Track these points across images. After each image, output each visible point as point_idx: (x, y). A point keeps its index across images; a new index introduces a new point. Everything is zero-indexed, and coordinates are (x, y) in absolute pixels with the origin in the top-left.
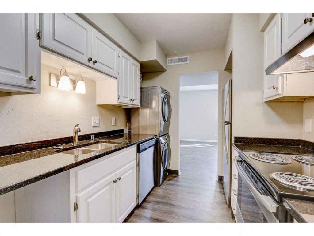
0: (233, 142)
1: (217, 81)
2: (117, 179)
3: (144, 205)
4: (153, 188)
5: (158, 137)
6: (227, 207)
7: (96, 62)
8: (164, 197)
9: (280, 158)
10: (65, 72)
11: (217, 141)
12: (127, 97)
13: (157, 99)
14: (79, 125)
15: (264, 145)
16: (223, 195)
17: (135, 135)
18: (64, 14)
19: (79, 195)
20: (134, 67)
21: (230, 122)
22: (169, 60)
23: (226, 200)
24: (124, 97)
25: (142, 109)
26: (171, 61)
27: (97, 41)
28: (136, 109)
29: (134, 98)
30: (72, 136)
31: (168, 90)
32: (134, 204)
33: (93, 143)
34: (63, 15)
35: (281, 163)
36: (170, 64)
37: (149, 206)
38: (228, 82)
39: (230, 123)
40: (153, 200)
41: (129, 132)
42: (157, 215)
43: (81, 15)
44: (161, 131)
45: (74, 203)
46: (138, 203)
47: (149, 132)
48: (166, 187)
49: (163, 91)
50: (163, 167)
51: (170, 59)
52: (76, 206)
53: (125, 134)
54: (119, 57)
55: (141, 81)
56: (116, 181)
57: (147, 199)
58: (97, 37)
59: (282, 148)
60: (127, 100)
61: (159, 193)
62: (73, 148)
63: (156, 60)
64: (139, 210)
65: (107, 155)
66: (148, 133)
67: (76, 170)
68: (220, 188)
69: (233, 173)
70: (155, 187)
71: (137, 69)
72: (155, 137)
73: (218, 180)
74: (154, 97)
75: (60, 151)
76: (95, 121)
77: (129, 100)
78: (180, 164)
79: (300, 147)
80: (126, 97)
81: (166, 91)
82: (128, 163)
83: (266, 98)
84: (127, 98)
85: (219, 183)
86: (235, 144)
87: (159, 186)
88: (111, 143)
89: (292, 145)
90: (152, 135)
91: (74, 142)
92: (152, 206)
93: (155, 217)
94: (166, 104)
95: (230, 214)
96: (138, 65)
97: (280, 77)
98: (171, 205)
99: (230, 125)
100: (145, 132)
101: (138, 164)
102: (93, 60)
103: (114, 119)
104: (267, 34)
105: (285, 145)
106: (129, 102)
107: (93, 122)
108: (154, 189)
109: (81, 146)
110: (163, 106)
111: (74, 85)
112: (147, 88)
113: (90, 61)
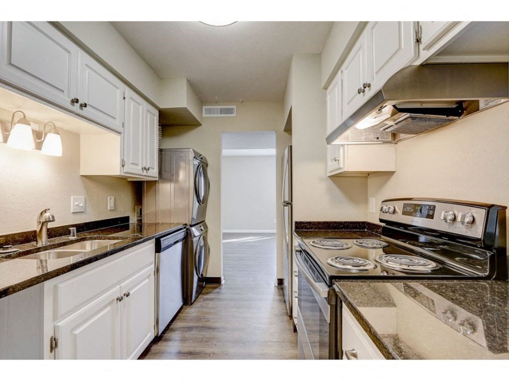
0: (294, 228)
1: (275, 144)
2: (123, 296)
3: (167, 335)
4: (181, 308)
5: (188, 227)
6: (289, 318)
7: (85, 105)
8: (199, 319)
9: (341, 243)
10: (23, 117)
11: (275, 231)
12: (137, 163)
13: (187, 169)
14: (49, 209)
15: (329, 230)
16: (283, 303)
17: (150, 225)
18: (29, 23)
19: (59, 324)
20: (149, 116)
21: (290, 202)
22: (205, 109)
23: (287, 310)
24: (132, 163)
25: (161, 183)
26: (209, 111)
27: (88, 71)
28: (152, 184)
29: (148, 166)
30: (34, 229)
31: (204, 155)
32: (150, 336)
33: (75, 240)
34: (26, 23)
35: (341, 248)
36: (208, 115)
37: (175, 335)
38: (288, 148)
39: (289, 204)
40: (182, 326)
41: (140, 221)
42: (189, 347)
43: (56, 25)
44: (193, 219)
45: (51, 339)
46: (158, 334)
47: (174, 220)
48: (201, 304)
49: (197, 156)
50: (197, 273)
51: (208, 107)
52: (54, 342)
53: (132, 224)
54: (124, 98)
55: (161, 138)
56: (122, 297)
57: (171, 327)
58: (87, 65)
59: (347, 233)
60: (138, 168)
61: (192, 315)
62: (38, 250)
63: (186, 108)
64: (159, 344)
65: (107, 256)
66: (172, 222)
67: (55, 284)
68: (280, 295)
69: (294, 270)
70: (184, 306)
71: (154, 119)
72: (185, 228)
73: (277, 285)
74: (182, 164)
75: (12, 255)
76: (77, 204)
77: (140, 168)
78: (224, 267)
79: (366, 230)
80: (134, 164)
81: (201, 156)
82: (141, 269)
83: (330, 172)
84: (137, 165)
85: (278, 289)
86: (296, 231)
87: (192, 304)
88: (109, 239)
89: (357, 229)
90: (178, 224)
91: (39, 240)
92: (180, 335)
93: (186, 350)
94: (201, 176)
95: (292, 327)
96: (157, 113)
97: (341, 148)
98: (210, 328)
99: (290, 206)
100: (167, 221)
101: (157, 270)
102: (81, 102)
103: (113, 200)
104: (330, 94)
105: (350, 229)
106: (140, 172)
107: (73, 205)
108: (183, 310)
109: (53, 247)
110: (197, 179)
111: (39, 141)
112: (171, 150)
113: (75, 103)
